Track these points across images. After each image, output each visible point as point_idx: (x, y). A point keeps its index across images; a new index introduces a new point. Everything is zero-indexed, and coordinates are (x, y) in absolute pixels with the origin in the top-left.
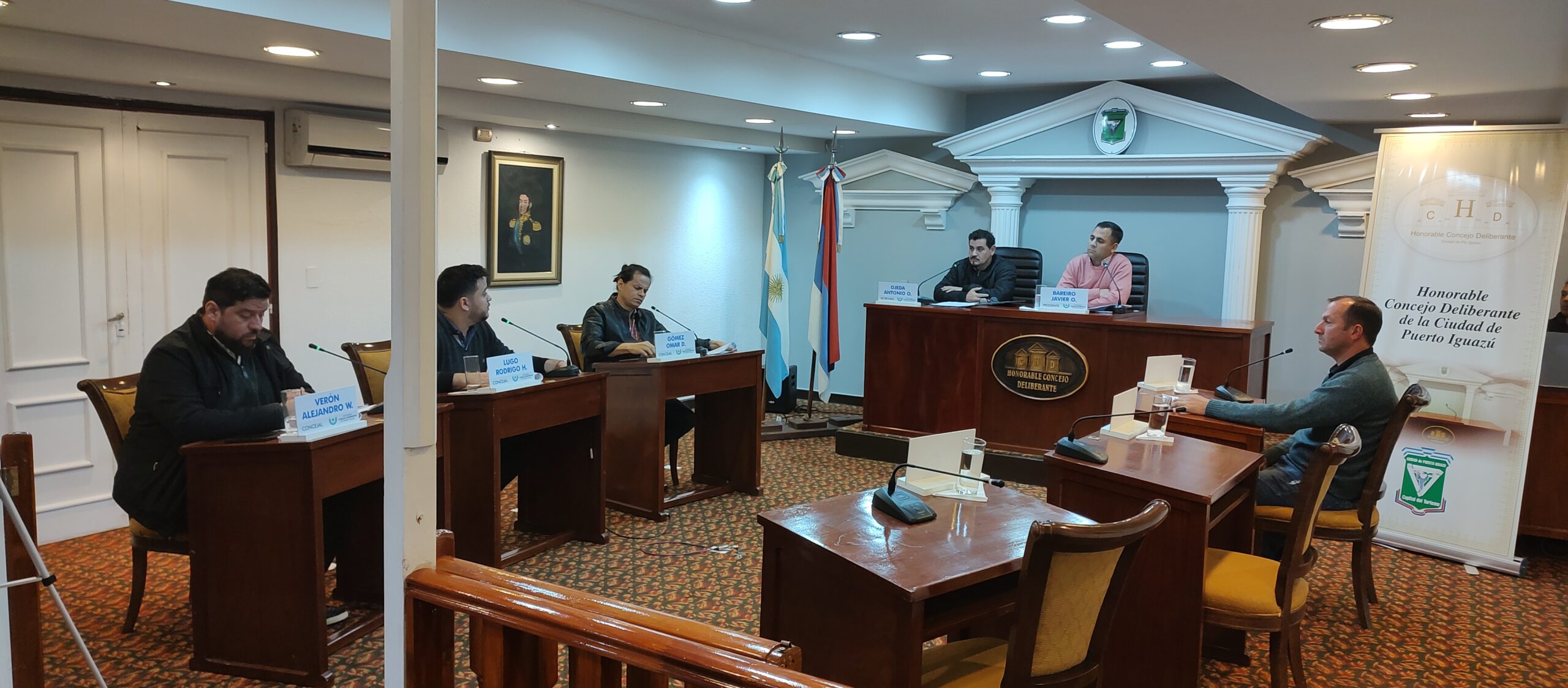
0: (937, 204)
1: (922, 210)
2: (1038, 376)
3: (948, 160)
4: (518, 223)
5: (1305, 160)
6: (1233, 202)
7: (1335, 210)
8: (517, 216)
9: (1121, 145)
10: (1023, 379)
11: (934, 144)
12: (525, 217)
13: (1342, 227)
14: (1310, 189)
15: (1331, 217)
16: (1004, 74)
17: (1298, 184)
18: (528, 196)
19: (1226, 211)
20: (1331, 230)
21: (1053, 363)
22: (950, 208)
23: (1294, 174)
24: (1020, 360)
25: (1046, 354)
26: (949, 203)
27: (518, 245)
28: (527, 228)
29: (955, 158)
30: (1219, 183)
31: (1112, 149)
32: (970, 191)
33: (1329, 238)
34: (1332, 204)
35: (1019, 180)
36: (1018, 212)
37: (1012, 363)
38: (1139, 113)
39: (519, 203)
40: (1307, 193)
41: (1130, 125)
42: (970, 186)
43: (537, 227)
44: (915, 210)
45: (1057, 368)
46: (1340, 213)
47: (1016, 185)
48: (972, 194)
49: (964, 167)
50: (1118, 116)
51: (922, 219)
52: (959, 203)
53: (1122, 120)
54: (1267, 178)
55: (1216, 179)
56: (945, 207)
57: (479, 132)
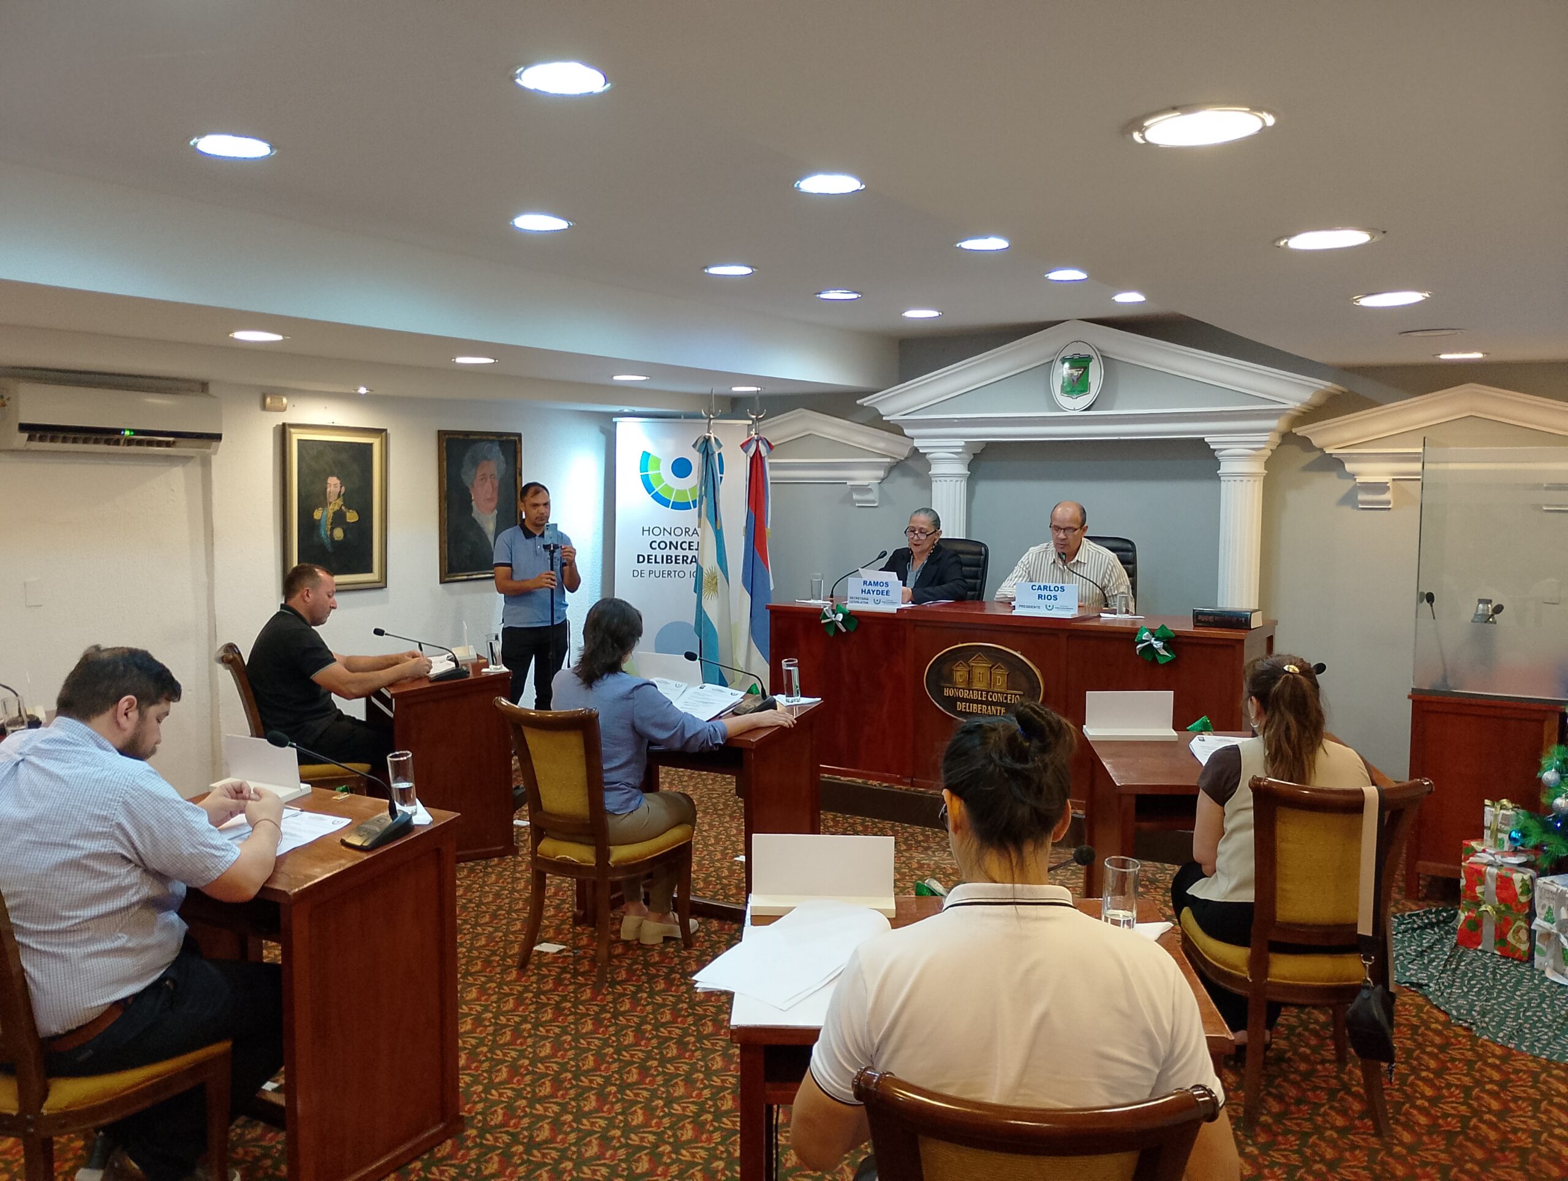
0: (866, 477)
1: (849, 483)
2: (981, 696)
3: (876, 421)
4: (325, 513)
5: (1313, 414)
6: (1226, 468)
7: (1352, 476)
8: (324, 503)
9: (1086, 400)
10: (963, 700)
11: (858, 402)
12: (335, 504)
13: (1362, 497)
14: (1321, 450)
15: (1347, 485)
16: (933, 314)
17: (1305, 443)
18: (338, 478)
19: (1218, 478)
20: (1350, 499)
21: (1000, 678)
22: (883, 479)
23: (1300, 431)
24: (960, 674)
25: (991, 668)
26: (881, 473)
27: (327, 541)
28: (338, 519)
29: (884, 418)
30: (1207, 445)
31: (1074, 405)
32: (907, 458)
33: (1347, 510)
34: (1349, 467)
35: (963, 444)
36: (964, 484)
37: (950, 679)
38: (1108, 361)
39: (326, 489)
40: (1318, 454)
41: (1096, 376)
42: (906, 452)
43: (352, 517)
44: (840, 482)
45: (1005, 685)
46: (1359, 479)
47: (960, 450)
48: (910, 462)
49: (896, 429)
50: (1081, 363)
51: (848, 494)
52: (895, 473)
53: (1086, 369)
54: (1265, 437)
55: (1203, 439)
56: (877, 479)
57: (268, 400)
